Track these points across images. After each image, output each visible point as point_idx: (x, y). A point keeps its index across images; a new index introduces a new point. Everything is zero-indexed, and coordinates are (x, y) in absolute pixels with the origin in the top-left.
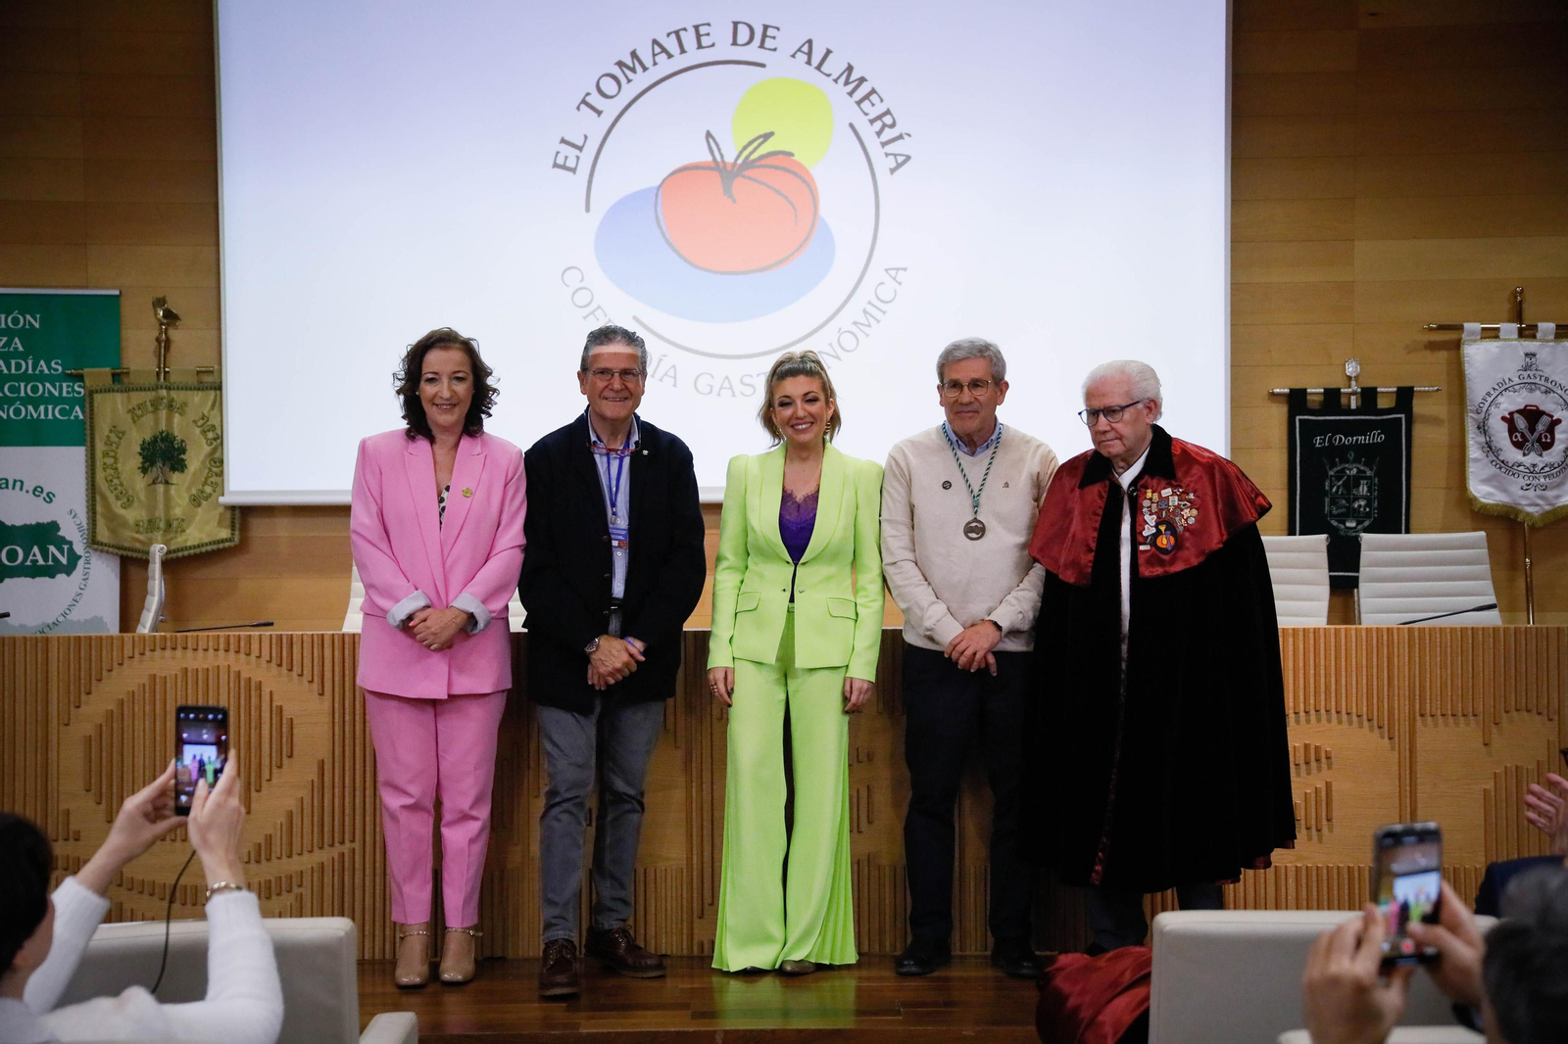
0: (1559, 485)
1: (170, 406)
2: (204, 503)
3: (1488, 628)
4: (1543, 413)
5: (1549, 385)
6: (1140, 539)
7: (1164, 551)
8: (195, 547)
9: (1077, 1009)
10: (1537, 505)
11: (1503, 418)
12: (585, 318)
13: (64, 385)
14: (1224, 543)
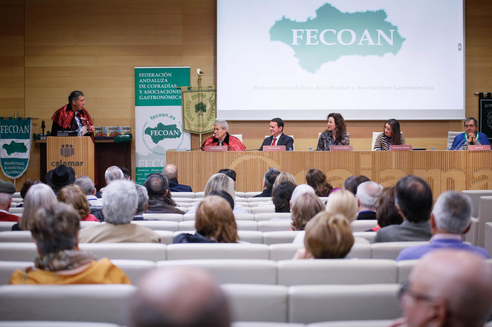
8: (209, 131)
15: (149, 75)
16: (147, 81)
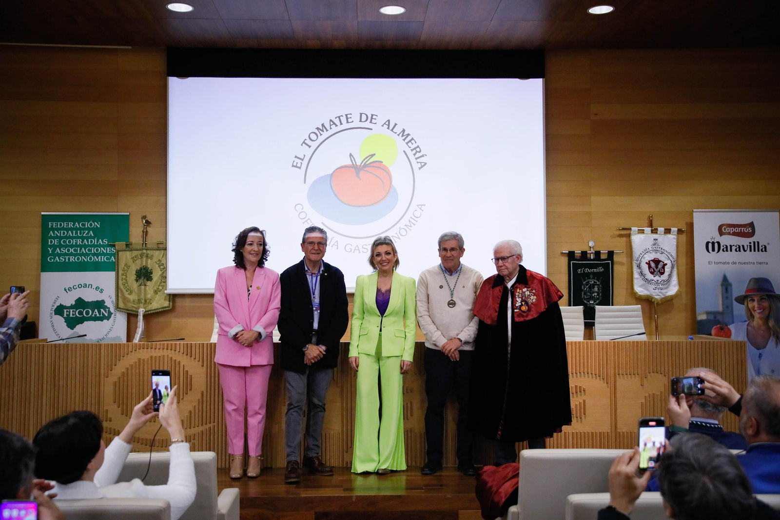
0: (666, 288)
1: (147, 256)
2: (159, 293)
3: (642, 342)
4: (661, 261)
5: (663, 251)
6: (515, 307)
7: (524, 312)
8: (155, 310)
9: (491, 487)
10: (659, 295)
11: (646, 263)
12: (303, 223)
13: (108, 248)
14: (546, 309)
15: (65, 225)
16: (60, 234)
